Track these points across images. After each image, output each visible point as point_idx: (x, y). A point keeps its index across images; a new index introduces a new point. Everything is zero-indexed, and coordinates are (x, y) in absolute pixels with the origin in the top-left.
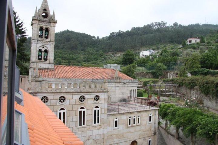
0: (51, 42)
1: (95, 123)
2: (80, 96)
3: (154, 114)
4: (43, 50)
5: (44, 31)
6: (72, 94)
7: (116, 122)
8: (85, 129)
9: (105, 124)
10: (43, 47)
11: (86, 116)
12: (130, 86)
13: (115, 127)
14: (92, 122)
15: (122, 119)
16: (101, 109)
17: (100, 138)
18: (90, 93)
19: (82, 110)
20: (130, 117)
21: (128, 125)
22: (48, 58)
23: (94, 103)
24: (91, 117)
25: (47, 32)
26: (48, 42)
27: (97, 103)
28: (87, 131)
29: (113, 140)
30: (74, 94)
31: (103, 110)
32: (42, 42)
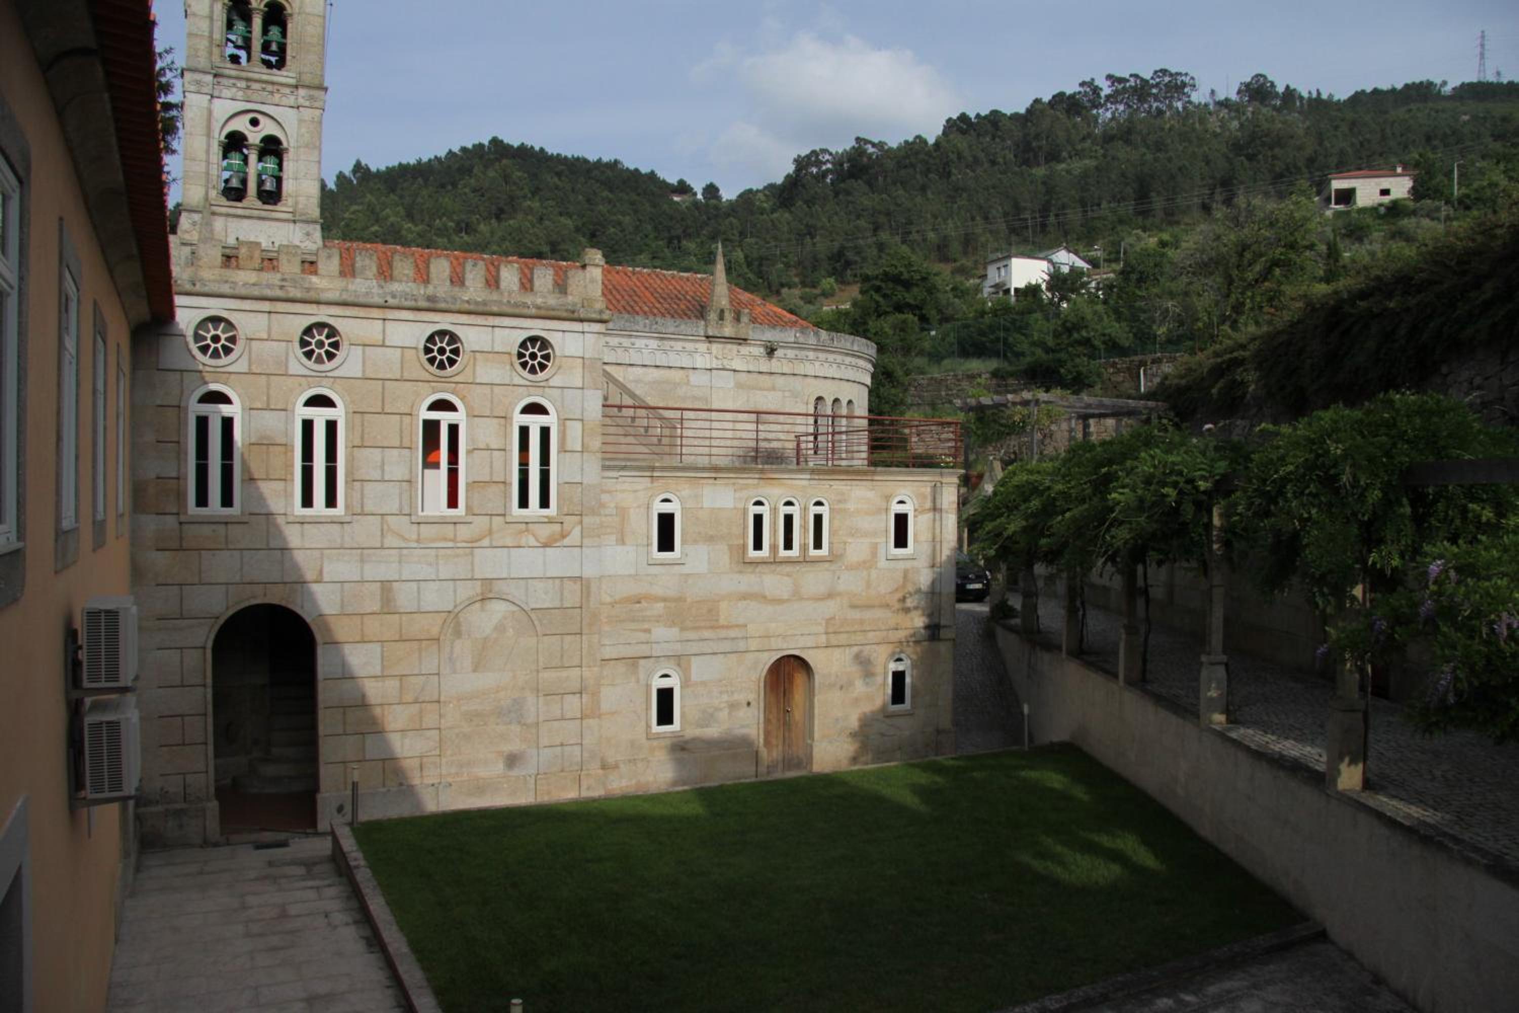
0: (301, 92)
1: (524, 502)
2: (430, 330)
3: (928, 504)
4: (254, 137)
5: (257, 22)
6: (376, 313)
7: (666, 522)
8: (463, 532)
9: (586, 520)
10: (254, 122)
11: (469, 452)
12: (810, 369)
13: (661, 549)
14: (507, 496)
15: (706, 505)
16: (563, 422)
17: (557, 604)
18: (492, 321)
19: (445, 418)
20: (759, 503)
21: (744, 547)
22: (288, 186)
23: (517, 380)
24: (498, 465)
25: (275, 31)
26: (287, 91)
27: (535, 385)
28: (473, 543)
29: (648, 631)
30: (391, 314)
31: (575, 429)
32: (248, 87)
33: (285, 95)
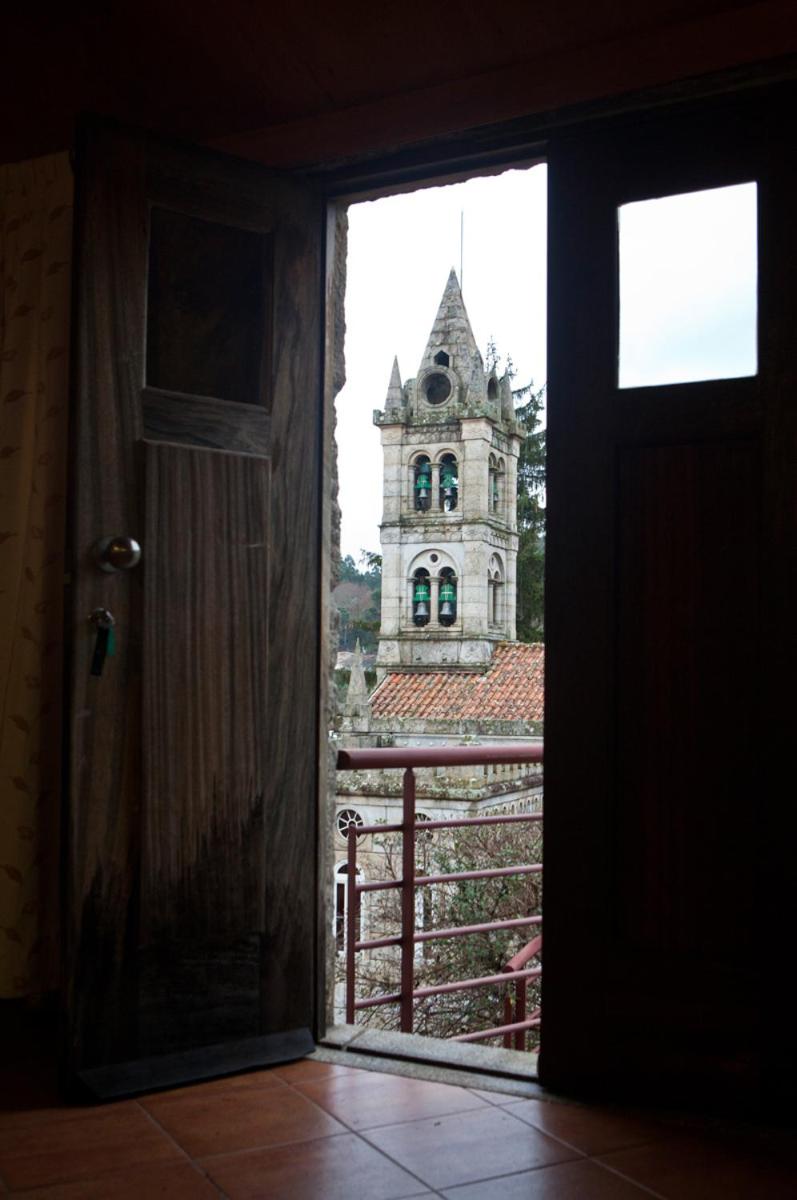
0: (465, 528)
4: (434, 571)
5: (436, 474)
10: (434, 558)
11: (369, 907)
22: (460, 609)
25: (447, 477)
26: (455, 529)
32: (426, 532)
33: (453, 533)
